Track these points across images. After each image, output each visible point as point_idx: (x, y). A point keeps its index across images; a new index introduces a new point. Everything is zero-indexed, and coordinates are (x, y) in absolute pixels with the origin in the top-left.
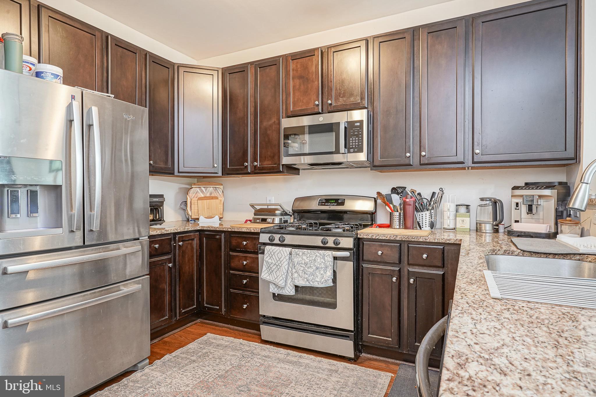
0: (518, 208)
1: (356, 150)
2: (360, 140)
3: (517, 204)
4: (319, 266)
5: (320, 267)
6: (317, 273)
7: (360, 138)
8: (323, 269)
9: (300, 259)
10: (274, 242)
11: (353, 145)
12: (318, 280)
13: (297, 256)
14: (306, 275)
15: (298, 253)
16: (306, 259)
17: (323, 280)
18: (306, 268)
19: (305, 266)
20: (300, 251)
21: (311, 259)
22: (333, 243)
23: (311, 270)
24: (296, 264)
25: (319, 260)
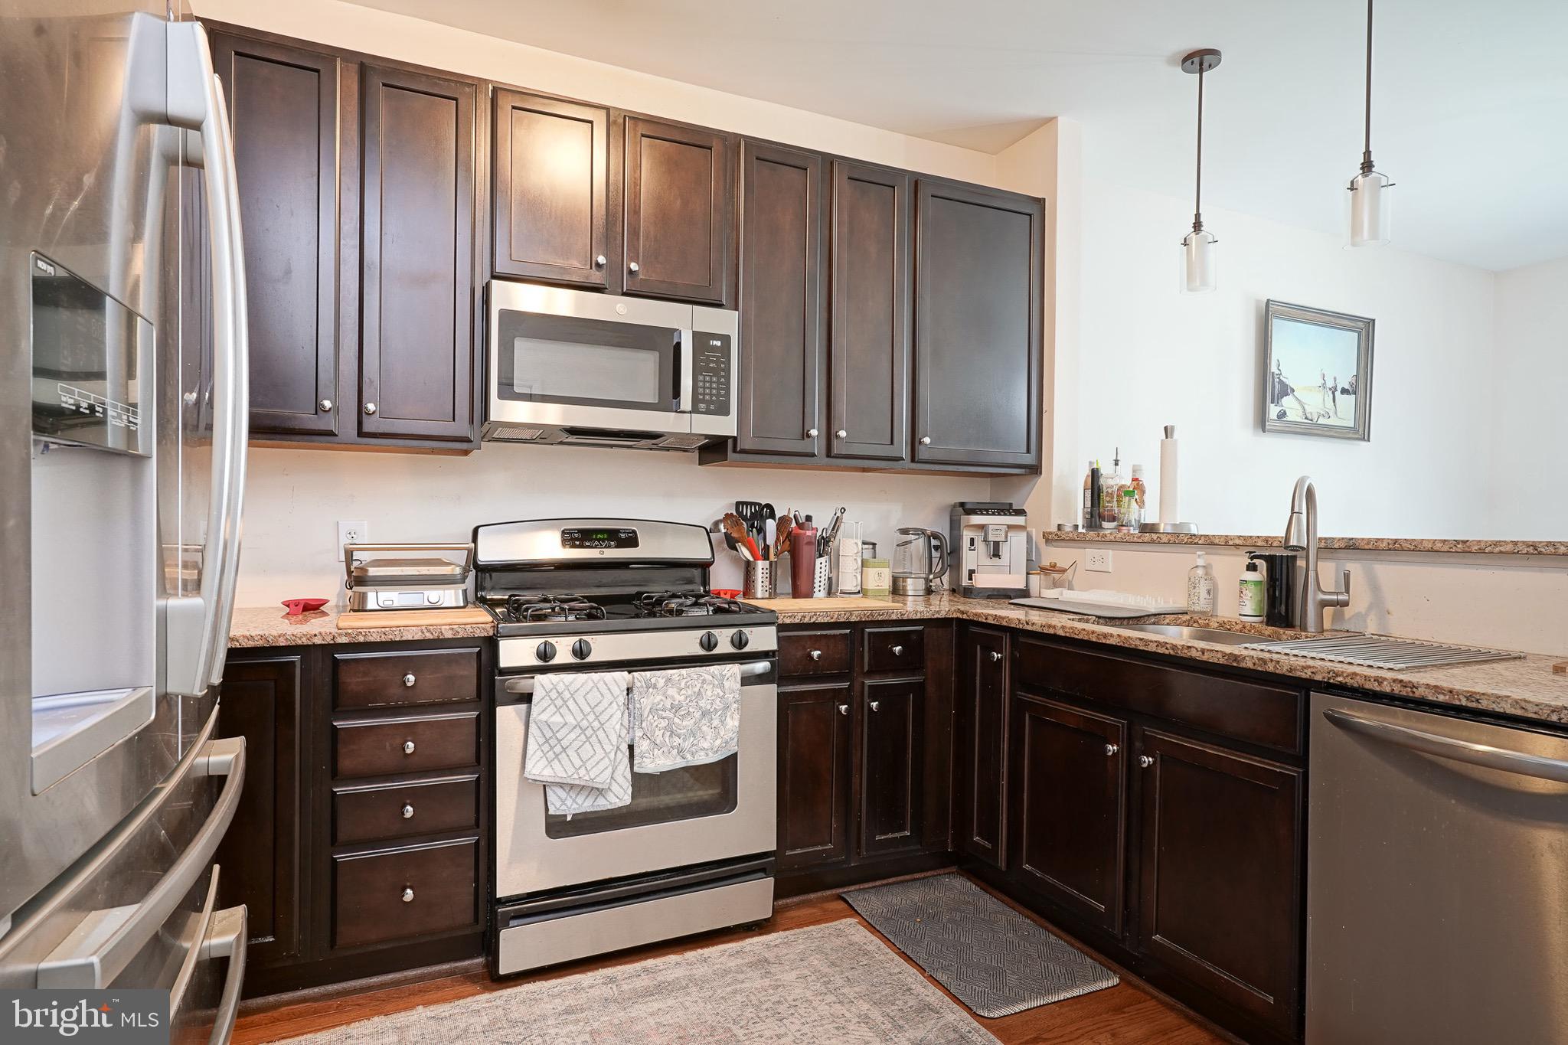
0: (972, 548)
1: (712, 407)
2: (722, 384)
3: (972, 540)
4: (709, 707)
5: (712, 710)
6: (704, 728)
7: (723, 380)
8: (720, 713)
9: (659, 698)
10: (556, 661)
11: (704, 394)
12: (706, 745)
13: (651, 690)
14: (676, 739)
15: (653, 680)
16: (677, 696)
17: (718, 742)
18: (676, 720)
19: (672, 716)
20: (658, 676)
21: (690, 692)
22: (698, 646)
23: (688, 723)
24: (645, 715)
25: (709, 693)
